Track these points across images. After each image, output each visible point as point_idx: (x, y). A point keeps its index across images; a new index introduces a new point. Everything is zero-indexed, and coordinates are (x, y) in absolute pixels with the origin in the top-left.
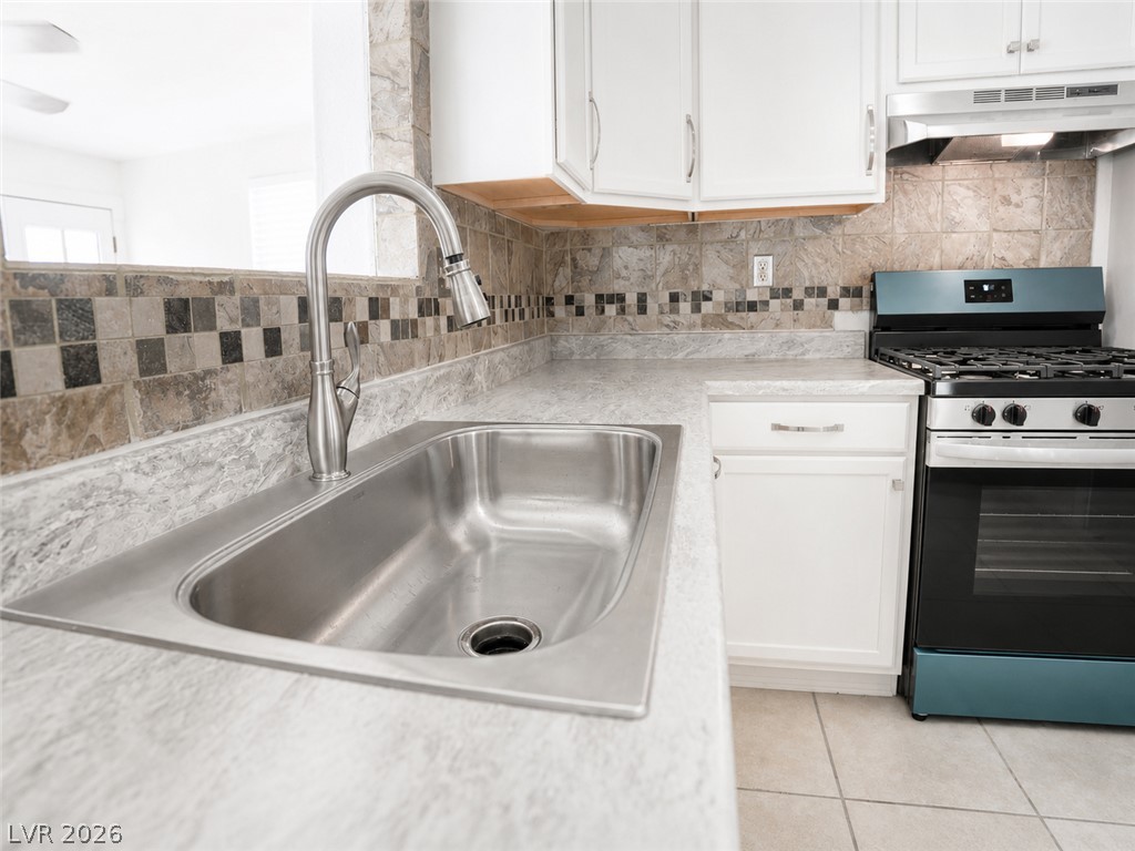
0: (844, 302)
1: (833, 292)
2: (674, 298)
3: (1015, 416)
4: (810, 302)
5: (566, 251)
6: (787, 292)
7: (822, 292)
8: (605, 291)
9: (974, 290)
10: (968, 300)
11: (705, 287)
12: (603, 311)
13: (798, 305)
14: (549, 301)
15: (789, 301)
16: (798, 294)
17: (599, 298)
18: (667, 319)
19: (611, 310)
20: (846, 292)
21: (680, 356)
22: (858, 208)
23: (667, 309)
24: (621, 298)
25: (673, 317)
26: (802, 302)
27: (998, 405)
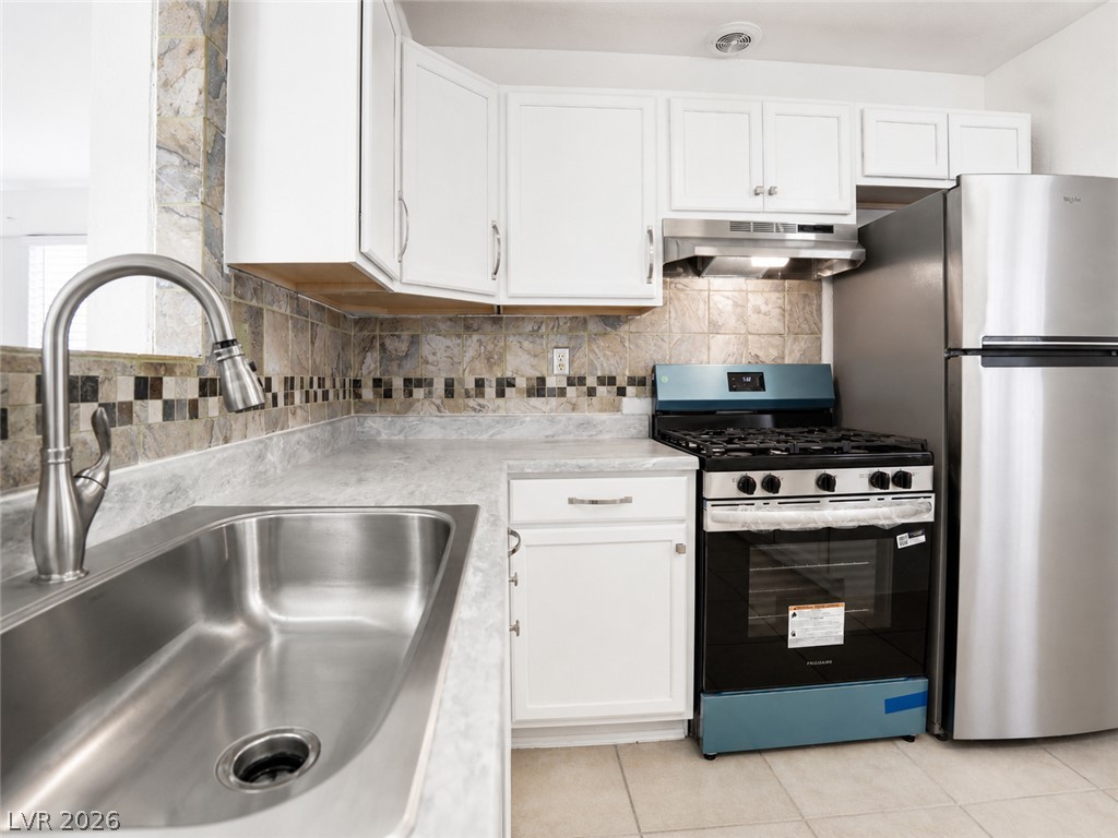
0: (630, 390)
1: (622, 381)
2: (480, 383)
3: (772, 485)
4: (602, 390)
5: (374, 337)
6: (582, 381)
7: (611, 381)
8: (413, 376)
9: (736, 380)
10: (731, 389)
11: (509, 374)
12: (411, 394)
13: (591, 392)
14: (357, 383)
15: (585, 389)
16: (591, 381)
17: (407, 382)
18: (472, 402)
19: (419, 393)
20: (632, 381)
21: (485, 437)
22: (641, 310)
23: (473, 393)
24: (430, 383)
25: (480, 401)
26: (594, 389)
27: (758, 476)
